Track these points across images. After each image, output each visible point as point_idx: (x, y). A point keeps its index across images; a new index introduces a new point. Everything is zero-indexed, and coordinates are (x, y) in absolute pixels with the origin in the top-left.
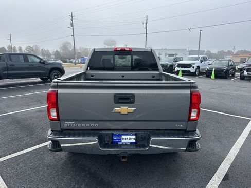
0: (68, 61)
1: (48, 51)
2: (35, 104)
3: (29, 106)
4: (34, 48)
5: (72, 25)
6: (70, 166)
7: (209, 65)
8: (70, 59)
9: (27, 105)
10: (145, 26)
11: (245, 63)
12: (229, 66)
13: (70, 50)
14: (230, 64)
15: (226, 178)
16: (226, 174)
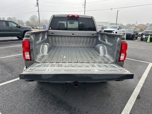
0: (35, 27)
1: (22, 21)
2: (14, 53)
3: (10, 54)
4: (13, 19)
5: (38, 4)
6: (39, 91)
7: (123, 31)
8: (36, 27)
9: (9, 54)
10: (84, 6)
11: (144, 31)
12: (134, 32)
13: (37, 21)
14: (135, 31)
15: (139, 97)
16: (138, 95)
